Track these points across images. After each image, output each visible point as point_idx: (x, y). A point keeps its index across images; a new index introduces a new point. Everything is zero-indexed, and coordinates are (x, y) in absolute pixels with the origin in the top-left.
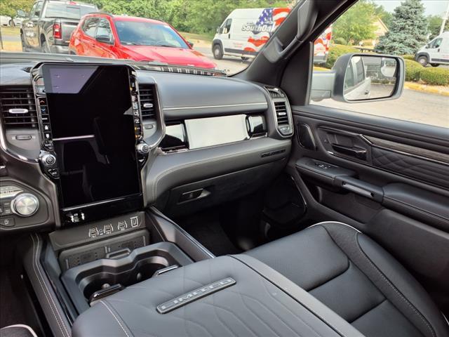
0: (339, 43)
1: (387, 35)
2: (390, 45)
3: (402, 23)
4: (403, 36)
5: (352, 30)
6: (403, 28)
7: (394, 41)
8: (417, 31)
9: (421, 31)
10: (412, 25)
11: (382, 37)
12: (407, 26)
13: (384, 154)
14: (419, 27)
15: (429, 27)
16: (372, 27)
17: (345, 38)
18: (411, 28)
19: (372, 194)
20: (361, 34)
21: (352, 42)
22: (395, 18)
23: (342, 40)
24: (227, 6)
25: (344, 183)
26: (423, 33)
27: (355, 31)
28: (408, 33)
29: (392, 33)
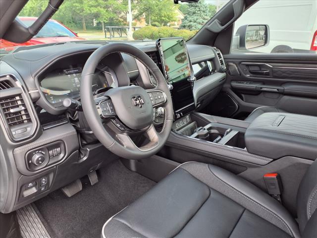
0: (155, 25)
1: (186, 18)
2: (189, 24)
3: (193, 10)
4: (195, 18)
5: (162, 17)
6: (194, 13)
7: (191, 21)
8: (203, 14)
9: (205, 14)
10: (199, 10)
11: (183, 19)
12: (196, 12)
13: (279, 71)
14: (204, 12)
15: (209, 11)
16: (174, 13)
17: (159, 22)
18: (199, 12)
19: (278, 90)
20: (168, 18)
21: (163, 24)
22: (189, 7)
23: (157, 23)
24: (74, 4)
25: (261, 88)
26: (206, 15)
27: (165, 17)
28: (198, 16)
29: (188, 16)
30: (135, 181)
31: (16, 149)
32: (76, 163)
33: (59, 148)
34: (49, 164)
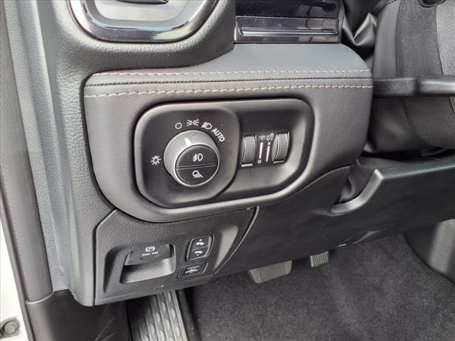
30: (437, 300)
31: (97, 78)
32: (324, 213)
33: (286, 137)
34: (230, 190)
